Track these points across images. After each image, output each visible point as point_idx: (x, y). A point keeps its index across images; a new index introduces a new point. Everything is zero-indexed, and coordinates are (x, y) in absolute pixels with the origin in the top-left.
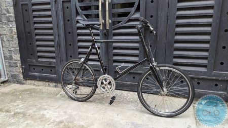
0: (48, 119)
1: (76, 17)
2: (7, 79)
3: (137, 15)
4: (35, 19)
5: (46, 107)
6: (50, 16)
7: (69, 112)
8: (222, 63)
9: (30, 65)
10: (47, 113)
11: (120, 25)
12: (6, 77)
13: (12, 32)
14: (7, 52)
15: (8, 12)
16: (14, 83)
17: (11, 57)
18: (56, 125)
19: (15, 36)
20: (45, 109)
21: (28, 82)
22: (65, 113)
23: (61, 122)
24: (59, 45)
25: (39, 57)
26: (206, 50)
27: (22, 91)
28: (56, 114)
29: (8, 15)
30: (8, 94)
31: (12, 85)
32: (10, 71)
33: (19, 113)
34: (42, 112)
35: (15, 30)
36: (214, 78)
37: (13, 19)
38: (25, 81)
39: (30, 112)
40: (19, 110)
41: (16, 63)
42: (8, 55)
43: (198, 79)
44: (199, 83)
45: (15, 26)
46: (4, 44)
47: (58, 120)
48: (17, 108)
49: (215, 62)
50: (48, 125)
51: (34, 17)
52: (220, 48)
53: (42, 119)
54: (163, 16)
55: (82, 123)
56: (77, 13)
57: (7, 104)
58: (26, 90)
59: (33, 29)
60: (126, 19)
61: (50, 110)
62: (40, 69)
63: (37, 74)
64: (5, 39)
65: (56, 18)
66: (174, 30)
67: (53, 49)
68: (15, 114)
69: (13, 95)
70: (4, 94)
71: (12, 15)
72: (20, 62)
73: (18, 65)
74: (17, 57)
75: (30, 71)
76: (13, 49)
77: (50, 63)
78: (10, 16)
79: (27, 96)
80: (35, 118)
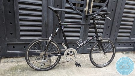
54: (118, 11)
63: (18, 52)
75: (8, 50)
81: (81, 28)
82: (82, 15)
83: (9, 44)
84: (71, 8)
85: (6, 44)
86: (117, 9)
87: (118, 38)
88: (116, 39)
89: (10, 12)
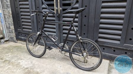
0: (21, 65)
1: (42, 5)
2: (8, 39)
3: (77, 5)
4: (21, 6)
5: (23, 58)
6: (28, 5)
7: (34, 62)
8: (131, 39)
9: (19, 32)
10: (22, 62)
11: (67, 11)
12: (8, 38)
13: (9, 13)
14: (8, 24)
15: (7, 2)
16: (12, 42)
17: (10, 27)
18: (23, 70)
19: (11, 16)
20: (21, 60)
21: (19, 41)
22: (32, 62)
23: (27, 68)
24: (33, 22)
25: (24, 28)
26: (120, 30)
27: (14, 47)
28: (26, 63)
29: (7, 3)
30: (6, 48)
31: (10, 43)
32: (10, 35)
33: (7, 60)
34: (19, 61)
35: (11, 12)
36: (125, 48)
37: (9, 6)
38: (17, 41)
39: (13, 60)
40: (8, 59)
41: (12, 31)
42: (8, 26)
43: (114, 48)
44: (114, 51)
45: (11, 10)
46: (6, 20)
47: (26, 67)
48: (7, 58)
49: (126, 38)
50: (19, 69)
51: (20, 5)
52: (130, 29)
53: (18, 65)
54: (93, 6)
55: (38, 70)
56: (43, 3)
57: (3, 55)
58: (16, 47)
59: (19, 12)
60: (70, 7)
61: (24, 60)
62: (24, 35)
63: (23, 38)
64: (6, 17)
65: (31, 6)
66: (100, 16)
67: (30, 24)
68: (5, 61)
69: (8, 49)
70: (4, 48)
71: (9, 3)
72: (14, 30)
73: (13, 32)
74: (12, 27)
75: (19, 36)
76: (10, 23)
77: (29, 32)
78: (8, 4)
79: (15, 50)
80: (14, 64)
88: (97, 41)
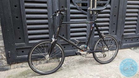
81: (87, 27)
82: (86, 15)
83: (18, 49)
84: (76, 9)
85: (15, 49)
86: (120, 5)
87: (124, 34)
88: (123, 36)
89: (17, 17)
